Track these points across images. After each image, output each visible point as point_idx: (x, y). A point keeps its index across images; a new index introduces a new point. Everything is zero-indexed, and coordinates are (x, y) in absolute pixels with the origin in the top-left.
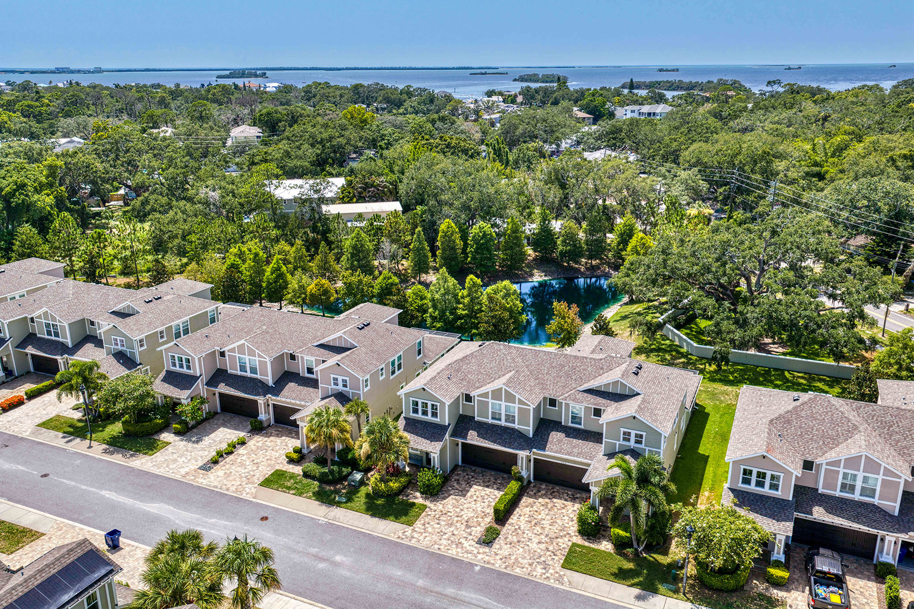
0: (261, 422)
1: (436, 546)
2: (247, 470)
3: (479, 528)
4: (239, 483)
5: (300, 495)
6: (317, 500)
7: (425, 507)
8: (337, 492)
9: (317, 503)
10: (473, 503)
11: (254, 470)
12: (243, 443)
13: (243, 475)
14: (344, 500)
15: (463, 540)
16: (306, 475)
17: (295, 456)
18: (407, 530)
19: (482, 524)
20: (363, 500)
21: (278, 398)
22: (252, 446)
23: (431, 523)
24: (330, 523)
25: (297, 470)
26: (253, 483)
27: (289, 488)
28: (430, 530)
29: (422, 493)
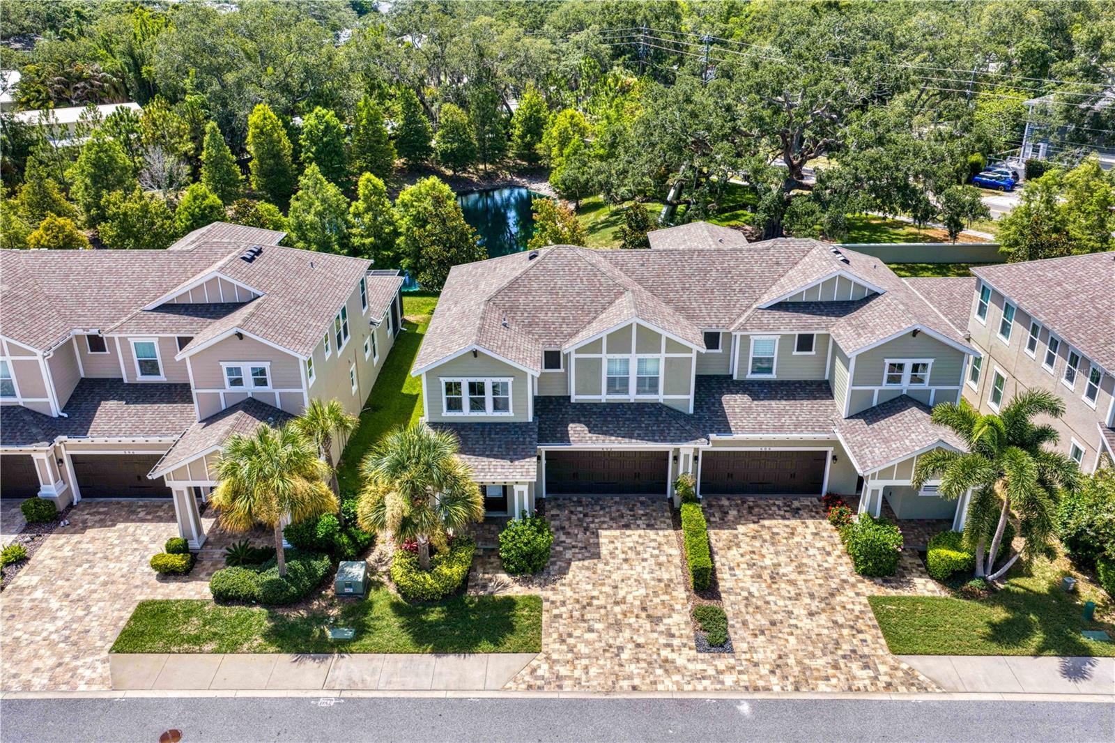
0: (50, 502)
1: (625, 684)
2: (60, 623)
3: (676, 618)
4: (52, 661)
5: (234, 648)
6: (283, 649)
7: (537, 600)
8: (320, 618)
9: (287, 657)
10: (625, 566)
11: (81, 619)
12: (20, 560)
13: (54, 637)
14: (349, 633)
15: (666, 653)
16: (223, 597)
17: (178, 560)
18: (534, 663)
19: (678, 607)
20: (395, 622)
21: (84, 441)
22: (48, 562)
23: (577, 633)
24: (348, 700)
25: (198, 590)
26: (95, 651)
27: (196, 640)
28: (582, 649)
29: (511, 573)
